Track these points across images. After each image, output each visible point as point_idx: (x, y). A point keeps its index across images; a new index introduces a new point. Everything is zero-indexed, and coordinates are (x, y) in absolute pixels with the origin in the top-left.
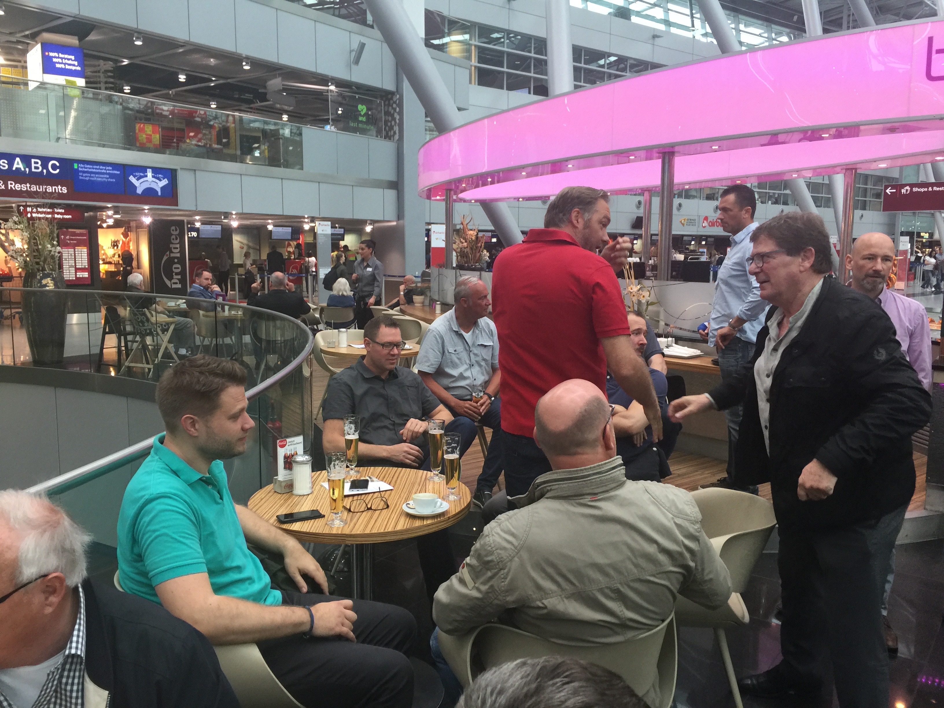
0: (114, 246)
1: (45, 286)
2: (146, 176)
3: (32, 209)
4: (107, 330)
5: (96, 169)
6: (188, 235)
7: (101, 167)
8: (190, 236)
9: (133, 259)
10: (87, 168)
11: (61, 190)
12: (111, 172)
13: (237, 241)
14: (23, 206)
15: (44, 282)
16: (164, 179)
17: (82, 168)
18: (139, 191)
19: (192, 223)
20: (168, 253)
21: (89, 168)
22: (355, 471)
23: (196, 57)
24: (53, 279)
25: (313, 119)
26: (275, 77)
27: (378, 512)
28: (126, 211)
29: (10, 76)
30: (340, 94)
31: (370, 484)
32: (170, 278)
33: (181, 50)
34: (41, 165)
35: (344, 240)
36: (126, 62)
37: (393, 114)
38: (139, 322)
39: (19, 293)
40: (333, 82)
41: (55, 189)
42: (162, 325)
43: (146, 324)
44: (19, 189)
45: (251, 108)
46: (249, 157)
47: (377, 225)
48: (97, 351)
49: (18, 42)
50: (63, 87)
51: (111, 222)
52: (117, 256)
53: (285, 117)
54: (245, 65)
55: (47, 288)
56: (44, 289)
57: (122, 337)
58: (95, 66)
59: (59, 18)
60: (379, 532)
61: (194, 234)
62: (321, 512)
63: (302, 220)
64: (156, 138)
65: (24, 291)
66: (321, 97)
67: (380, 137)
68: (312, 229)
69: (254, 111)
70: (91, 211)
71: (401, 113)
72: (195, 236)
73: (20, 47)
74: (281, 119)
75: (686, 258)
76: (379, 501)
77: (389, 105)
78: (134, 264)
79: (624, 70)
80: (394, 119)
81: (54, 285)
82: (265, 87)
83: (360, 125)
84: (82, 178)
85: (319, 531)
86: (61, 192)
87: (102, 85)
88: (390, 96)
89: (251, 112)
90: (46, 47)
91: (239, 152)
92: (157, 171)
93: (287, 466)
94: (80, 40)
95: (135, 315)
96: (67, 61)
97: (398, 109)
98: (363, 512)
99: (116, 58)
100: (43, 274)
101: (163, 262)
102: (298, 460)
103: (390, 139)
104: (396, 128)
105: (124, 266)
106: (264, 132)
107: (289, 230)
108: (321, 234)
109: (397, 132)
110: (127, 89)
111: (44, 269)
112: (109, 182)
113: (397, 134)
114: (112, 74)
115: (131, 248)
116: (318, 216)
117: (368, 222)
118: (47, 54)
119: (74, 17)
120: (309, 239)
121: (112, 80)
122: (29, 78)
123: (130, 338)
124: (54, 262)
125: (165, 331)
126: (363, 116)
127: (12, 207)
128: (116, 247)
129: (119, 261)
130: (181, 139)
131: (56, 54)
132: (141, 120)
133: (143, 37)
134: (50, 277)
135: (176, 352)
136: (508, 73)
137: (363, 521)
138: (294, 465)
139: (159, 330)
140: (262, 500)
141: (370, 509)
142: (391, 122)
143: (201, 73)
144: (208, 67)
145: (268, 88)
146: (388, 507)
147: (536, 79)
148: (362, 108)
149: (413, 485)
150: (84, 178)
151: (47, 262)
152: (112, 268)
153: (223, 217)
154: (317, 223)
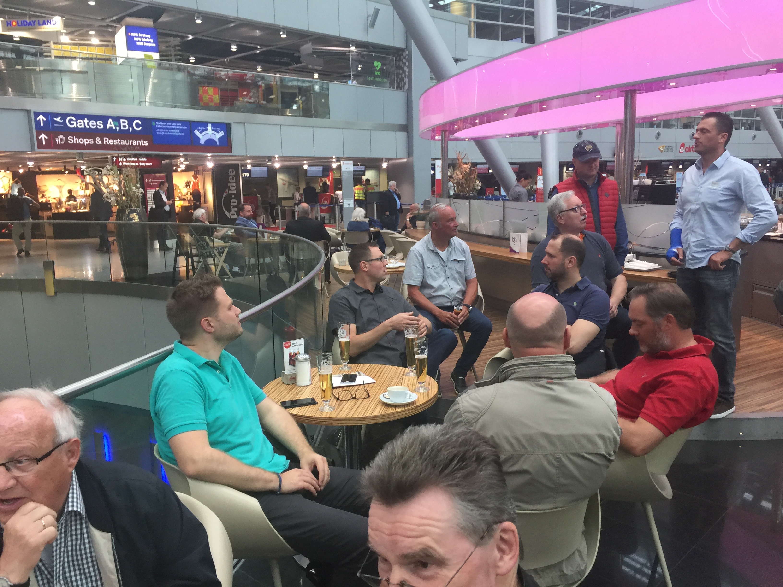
0: (187, 186)
1: (132, 219)
2: (207, 130)
3: (123, 159)
4: (178, 253)
5: (169, 125)
6: (242, 175)
7: (173, 124)
8: (243, 176)
9: (201, 196)
10: (162, 125)
11: (144, 143)
12: (181, 127)
13: (281, 179)
14: (116, 157)
15: (131, 216)
16: (221, 131)
17: (158, 125)
18: (202, 142)
19: (245, 165)
20: (227, 190)
21: (164, 125)
22: (348, 368)
23: (244, 30)
24: (138, 214)
25: (338, 75)
26: (306, 42)
27: (360, 401)
28: (195, 158)
29: (104, 54)
30: (359, 54)
31: (358, 377)
32: (229, 211)
33: (232, 25)
34: (128, 124)
35: (365, 175)
36: (191, 37)
37: (404, 68)
38: (201, 247)
39: (113, 225)
40: (354, 44)
41: (139, 143)
42: (218, 248)
43: (206, 248)
44: (112, 143)
45: (289, 70)
46: (288, 110)
47: (391, 162)
48: (171, 269)
49: (108, 26)
50: (142, 60)
51: (183, 167)
52: (189, 194)
53: (316, 76)
54: (282, 35)
55: (134, 221)
56: (131, 222)
57: (190, 259)
58: (167, 42)
59: (138, 5)
60: (359, 416)
61: (247, 175)
62: (316, 400)
63: (331, 160)
64: (216, 98)
65: (117, 224)
66: (343, 56)
67: (393, 88)
68: (339, 167)
69: (292, 72)
70: (167, 159)
71: (410, 67)
72: (248, 176)
73: (110, 30)
74: (313, 77)
75: (653, 182)
76: (363, 392)
77: (400, 60)
78: (202, 199)
79: (607, 16)
80: (404, 72)
81: (139, 219)
82: (299, 52)
83: (376, 79)
84: (159, 133)
85: (312, 415)
86: (143, 145)
87: (173, 58)
88: (400, 53)
89: (289, 73)
90: (129, 29)
91: (280, 106)
92: (216, 125)
93: (292, 362)
94: (154, 22)
95: (198, 241)
96: (145, 40)
97: (407, 64)
98: (349, 400)
99: (182, 34)
100: (130, 210)
101: (223, 197)
102: (299, 358)
103: (401, 89)
104: (406, 80)
105: (195, 202)
106: (300, 88)
107: (321, 168)
108: (345, 171)
109: (407, 83)
110: (192, 59)
111: (130, 206)
112: (180, 136)
113: (407, 85)
114: (180, 48)
115: (199, 187)
116: (342, 156)
117: (384, 160)
118: (129, 34)
119: (148, 3)
120: (337, 176)
121: (180, 53)
122: (117, 55)
123: (195, 259)
124: (139, 200)
125: (220, 253)
126: (378, 71)
127: (107, 158)
128: (188, 187)
129: (191, 198)
130: (235, 98)
131: (136, 34)
132: (204, 84)
133: (202, 16)
134: (135, 212)
135: (230, 270)
136: (503, 26)
137: (348, 407)
138: (296, 362)
139: (216, 252)
140: (272, 389)
141: (355, 398)
142: (401, 74)
143: (249, 43)
144: (254, 38)
145: (301, 52)
146: (369, 396)
147: (527, 29)
148: (378, 64)
149: (392, 379)
150: (160, 133)
151: (133, 201)
152: (186, 204)
153: (267, 161)
154: (342, 162)
